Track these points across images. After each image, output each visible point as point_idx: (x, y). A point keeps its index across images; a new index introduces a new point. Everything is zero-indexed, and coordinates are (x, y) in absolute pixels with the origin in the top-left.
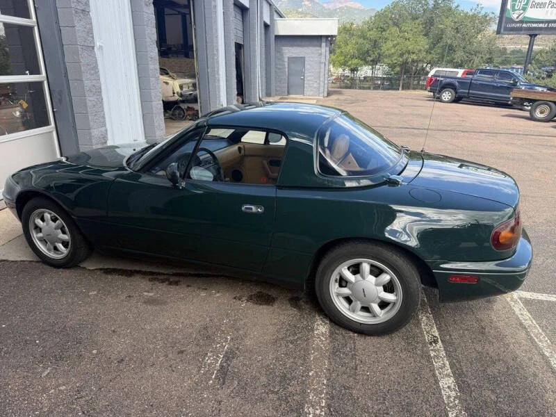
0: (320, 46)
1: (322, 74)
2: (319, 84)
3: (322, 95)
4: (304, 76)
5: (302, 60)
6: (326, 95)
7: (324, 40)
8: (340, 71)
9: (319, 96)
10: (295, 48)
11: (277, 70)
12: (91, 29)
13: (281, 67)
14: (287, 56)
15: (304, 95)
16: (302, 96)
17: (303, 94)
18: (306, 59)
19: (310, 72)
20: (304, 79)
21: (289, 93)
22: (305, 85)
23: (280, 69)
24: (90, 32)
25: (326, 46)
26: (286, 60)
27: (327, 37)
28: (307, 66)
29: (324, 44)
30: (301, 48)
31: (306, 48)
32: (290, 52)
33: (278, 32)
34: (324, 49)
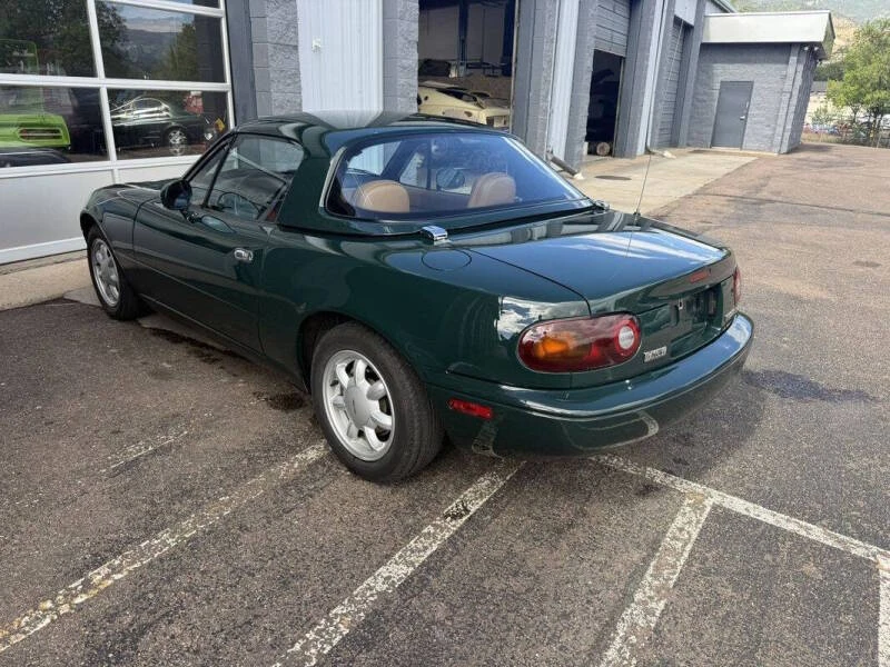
0: (787, 63)
1: (782, 113)
2: (775, 129)
3: (776, 150)
4: (747, 115)
5: (746, 88)
6: (785, 149)
7: (795, 51)
8: (847, 112)
9: (771, 151)
10: (736, 65)
11: (696, 103)
12: (295, 20)
13: (705, 98)
14: (720, 79)
15: (741, 149)
16: (737, 150)
17: (741, 147)
18: (756, 85)
19: (758, 109)
20: (745, 121)
21: (713, 144)
22: (747, 131)
23: (705, 101)
24: (292, 25)
25: (798, 62)
26: (718, 86)
27: (802, 45)
28: (755, 99)
29: (793, 59)
30: (746, 66)
31: (759, 66)
32: (726, 71)
33: (708, 37)
34: (794, 67)
